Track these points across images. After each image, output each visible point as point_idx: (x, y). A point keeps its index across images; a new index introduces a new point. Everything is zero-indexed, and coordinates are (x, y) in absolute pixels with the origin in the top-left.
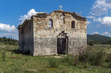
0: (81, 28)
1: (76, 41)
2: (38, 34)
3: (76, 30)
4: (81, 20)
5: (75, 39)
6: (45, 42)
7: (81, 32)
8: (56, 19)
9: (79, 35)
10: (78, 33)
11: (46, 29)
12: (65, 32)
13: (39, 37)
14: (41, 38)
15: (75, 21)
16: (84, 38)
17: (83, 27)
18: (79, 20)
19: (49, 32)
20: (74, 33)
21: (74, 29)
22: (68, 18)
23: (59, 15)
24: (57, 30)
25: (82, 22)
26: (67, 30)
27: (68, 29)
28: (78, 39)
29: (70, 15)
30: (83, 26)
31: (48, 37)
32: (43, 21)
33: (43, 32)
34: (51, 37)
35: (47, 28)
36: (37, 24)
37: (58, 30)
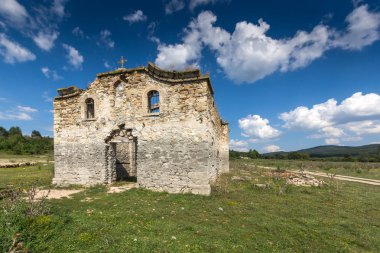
0: (184, 109)
1: (162, 151)
2: (62, 136)
3: (162, 116)
4: (181, 83)
5: (159, 143)
6: (76, 155)
7: (181, 120)
8: (102, 96)
9: (174, 131)
10: (172, 124)
11: (78, 125)
12: (127, 127)
13: (63, 143)
14: (68, 147)
15: (158, 90)
16: (197, 139)
17: (191, 104)
18: (173, 84)
19: (86, 129)
20: (158, 126)
21: (157, 114)
22: (135, 87)
23: (111, 83)
24: (104, 124)
25: (187, 86)
26: (132, 119)
27: (137, 116)
28: (172, 143)
29: (143, 76)
30: (190, 102)
31: (83, 141)
32: (73, 106)
33: (73, 131)
34: (90, 141)
35: (80, 121)
36: (61, 115)
37: (108, 123)
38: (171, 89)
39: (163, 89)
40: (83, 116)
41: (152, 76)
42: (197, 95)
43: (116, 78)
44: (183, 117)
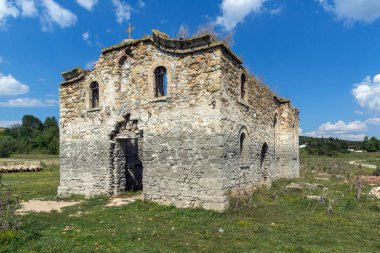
0: (195, 89)
1: (169, 148)
2: (67, 132)
3: (169, 100)
4: (191, 54)
5: (166, 138)
6: (80, 157)
7: (191, 105)
8: (107, 79)
9: (184, 120)
10: (180, 111)
11: (82, 117)
12: (132, 117)
14: (73, 145)
15: (165, 66)
16: (209, 132)
17: (202, 82)
18: (182, 56)
19: (90, 122)
20: (165, 115)
21: (164, 98)
22: (141, 63)
23: (115, 60)
24: (109, 114)
25: (198, 58)
26: (138, 106)
27: (143, 102)
28: (181, 138)
29: (149, 47)
31: (87, 138)
32: (78, 93)
33: (78, 125)
34: (95, 137)
35: (85, 111)
36: (67, 105)
37: (112, 113)
38: (180, 63)
39: (171, 64)
40: (88, 105)
41: (158, 47)
42: (209, 68)
43: (121, 53)
44: (193, 101)
